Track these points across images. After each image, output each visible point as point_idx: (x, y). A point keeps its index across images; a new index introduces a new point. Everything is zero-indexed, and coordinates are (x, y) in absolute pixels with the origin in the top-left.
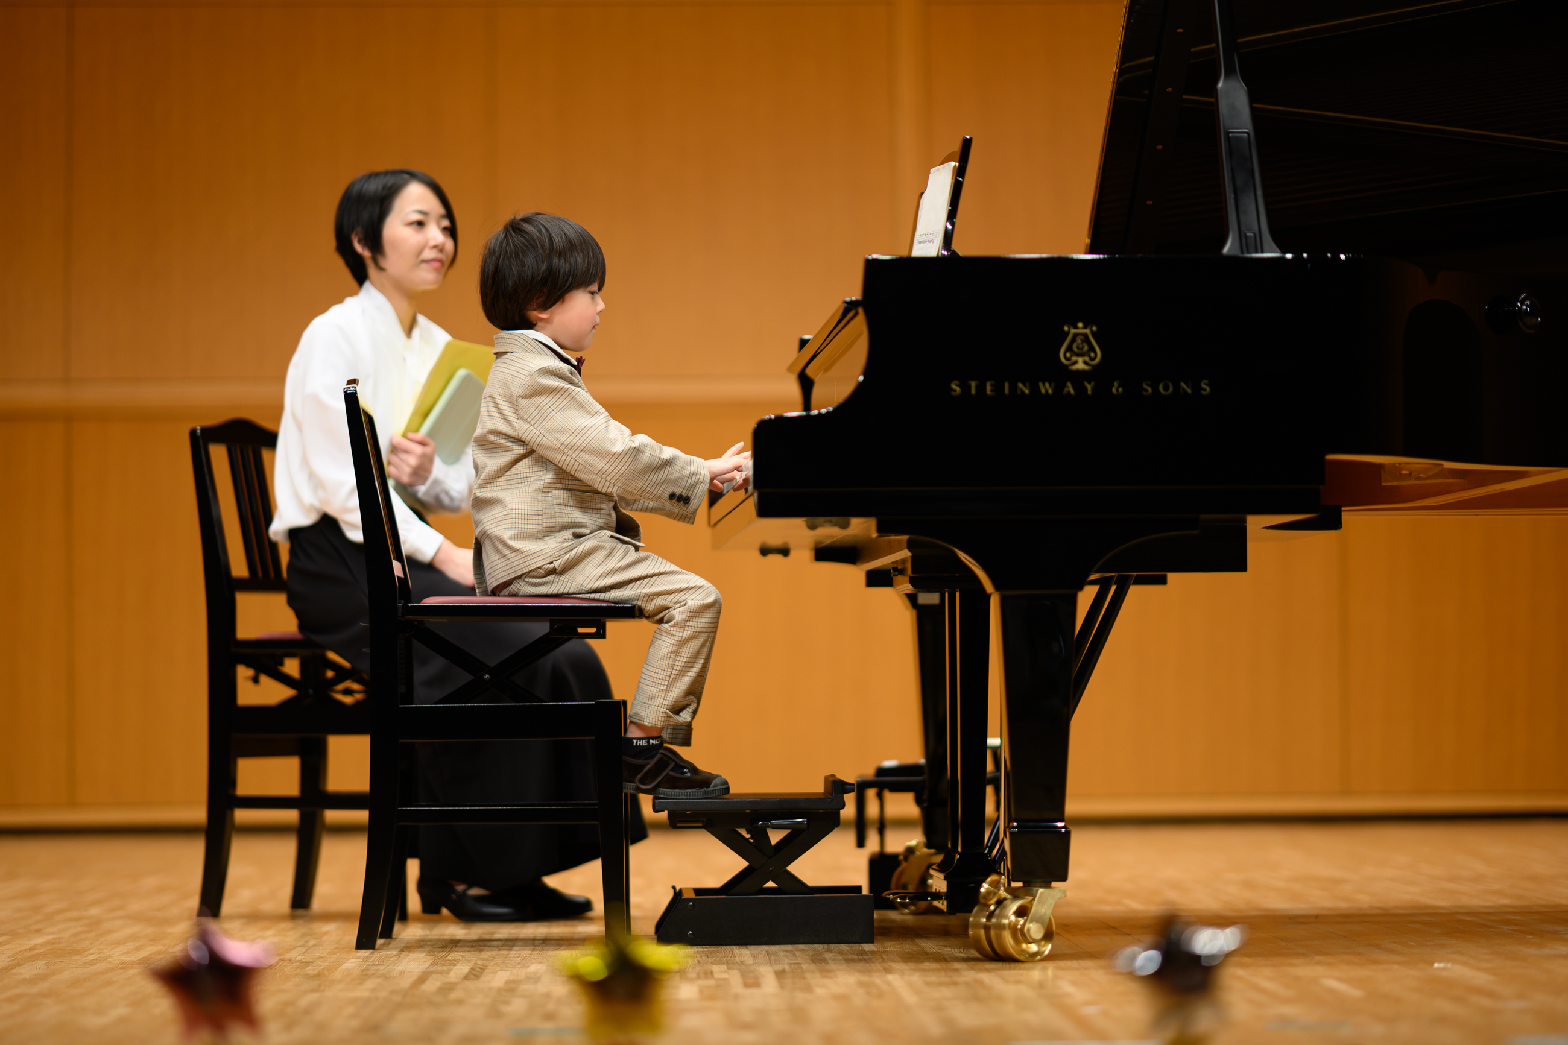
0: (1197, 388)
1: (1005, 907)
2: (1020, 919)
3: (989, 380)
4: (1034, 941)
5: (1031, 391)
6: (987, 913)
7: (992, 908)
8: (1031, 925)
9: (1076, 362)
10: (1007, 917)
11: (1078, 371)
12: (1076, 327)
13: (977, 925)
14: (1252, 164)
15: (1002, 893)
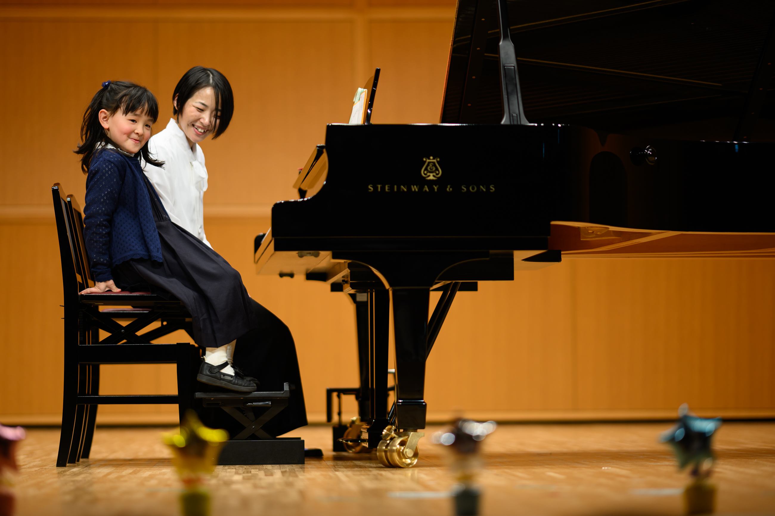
0: (488, 189)
1: (394, 441)
2: (402, 447)
3: (387, 184)
4: (409, 458)
5: (407, 190)
6: (386, 444)
7: (388, 442)
8: (407, 450)
9: (429, 176)
10: (395, 446)
11: (430, 180)
12: (429, 159)
13: (381, 450)
14: (516, 81)
15: (393, 434)
